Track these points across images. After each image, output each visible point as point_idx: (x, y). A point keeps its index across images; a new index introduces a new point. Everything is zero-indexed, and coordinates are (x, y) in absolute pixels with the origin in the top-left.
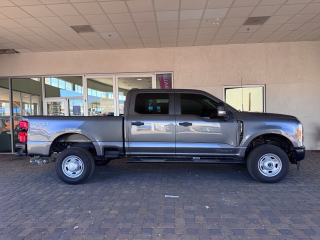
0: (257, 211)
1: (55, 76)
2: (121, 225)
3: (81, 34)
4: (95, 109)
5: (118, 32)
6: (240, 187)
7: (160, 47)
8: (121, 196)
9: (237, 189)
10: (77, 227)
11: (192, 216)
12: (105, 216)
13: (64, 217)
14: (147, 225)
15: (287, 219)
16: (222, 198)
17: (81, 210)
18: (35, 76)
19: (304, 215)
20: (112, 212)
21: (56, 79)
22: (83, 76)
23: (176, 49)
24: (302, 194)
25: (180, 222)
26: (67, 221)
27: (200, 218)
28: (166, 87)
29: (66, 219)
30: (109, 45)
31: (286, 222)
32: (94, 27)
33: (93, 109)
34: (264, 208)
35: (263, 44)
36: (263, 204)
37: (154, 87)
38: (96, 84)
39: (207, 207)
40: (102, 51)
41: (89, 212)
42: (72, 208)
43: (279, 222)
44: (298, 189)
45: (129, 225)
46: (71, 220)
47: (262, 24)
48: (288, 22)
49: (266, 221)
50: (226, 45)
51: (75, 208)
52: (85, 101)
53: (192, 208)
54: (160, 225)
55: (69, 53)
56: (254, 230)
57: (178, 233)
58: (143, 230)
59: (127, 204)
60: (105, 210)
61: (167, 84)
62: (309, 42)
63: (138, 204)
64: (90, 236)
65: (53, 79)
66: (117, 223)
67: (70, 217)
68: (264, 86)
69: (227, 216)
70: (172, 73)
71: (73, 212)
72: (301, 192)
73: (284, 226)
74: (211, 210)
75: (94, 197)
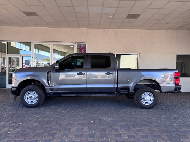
0: (120, 124)
1: (18, 42)
2: (37, 132)
3: (30, 17)
4: (44, 63)
5: (53, 17)
6: (115, 111)
7: (80, 28)
8: (44, 115)
9: (114, 112)
10: (10, 132)
11: (81, 127)
12: (30, 126)
13: (3, 126)
14: (53, 132)
15: (135, 129)
16: (103, 117)
17: (16, 123)
18: (5, 41)
19: (145, 127)
20: (35, 124)
21: (19, 44)
22: (32, 42)
23: (89, 29)
24: (148, 115)
25: (73, 130)
26: (4, 129)
27: (86, 128)
28: (83, 52)
29: (4, 128)
30: (49, 25)
31: (134, 131)
32: (38, 13)
33: (43, 63)
34: (125, 123)
35: (139, 30)
36: (125, 121)
37: (75, 52)
38: (45, 48)
39: (92, 122)
40: (44, 28)
41: (21, 124)
42: (11, 121)
43: (130, 130)
44: (148, 113)
45: (42, 132)
46: (8, 128)
47: (137, 18)
48: (151, 18)
49: (123, 130)
50: (118, 29)
51: (12, 121)
52: (33, 57)
53: (83, 122)
54: (61, 131)
55: (24, 28)
56: (114, 135)
57: (69, 136)
58: (50, 134)
59: (45, 119)
60: (31, 123)
61: (83, 50)
62: (165, 30)
63: (52, 119)
64: (16, 138)
65: (17, 43)
66: (35, 130)
67: (7, 127)
68: (138, 54)
69: (101, 127)
70: (86, 43)
71: (11, 124)
72: (149, 114)
73: (132, 133)
74: (94, 124)
75: (27, 115)
